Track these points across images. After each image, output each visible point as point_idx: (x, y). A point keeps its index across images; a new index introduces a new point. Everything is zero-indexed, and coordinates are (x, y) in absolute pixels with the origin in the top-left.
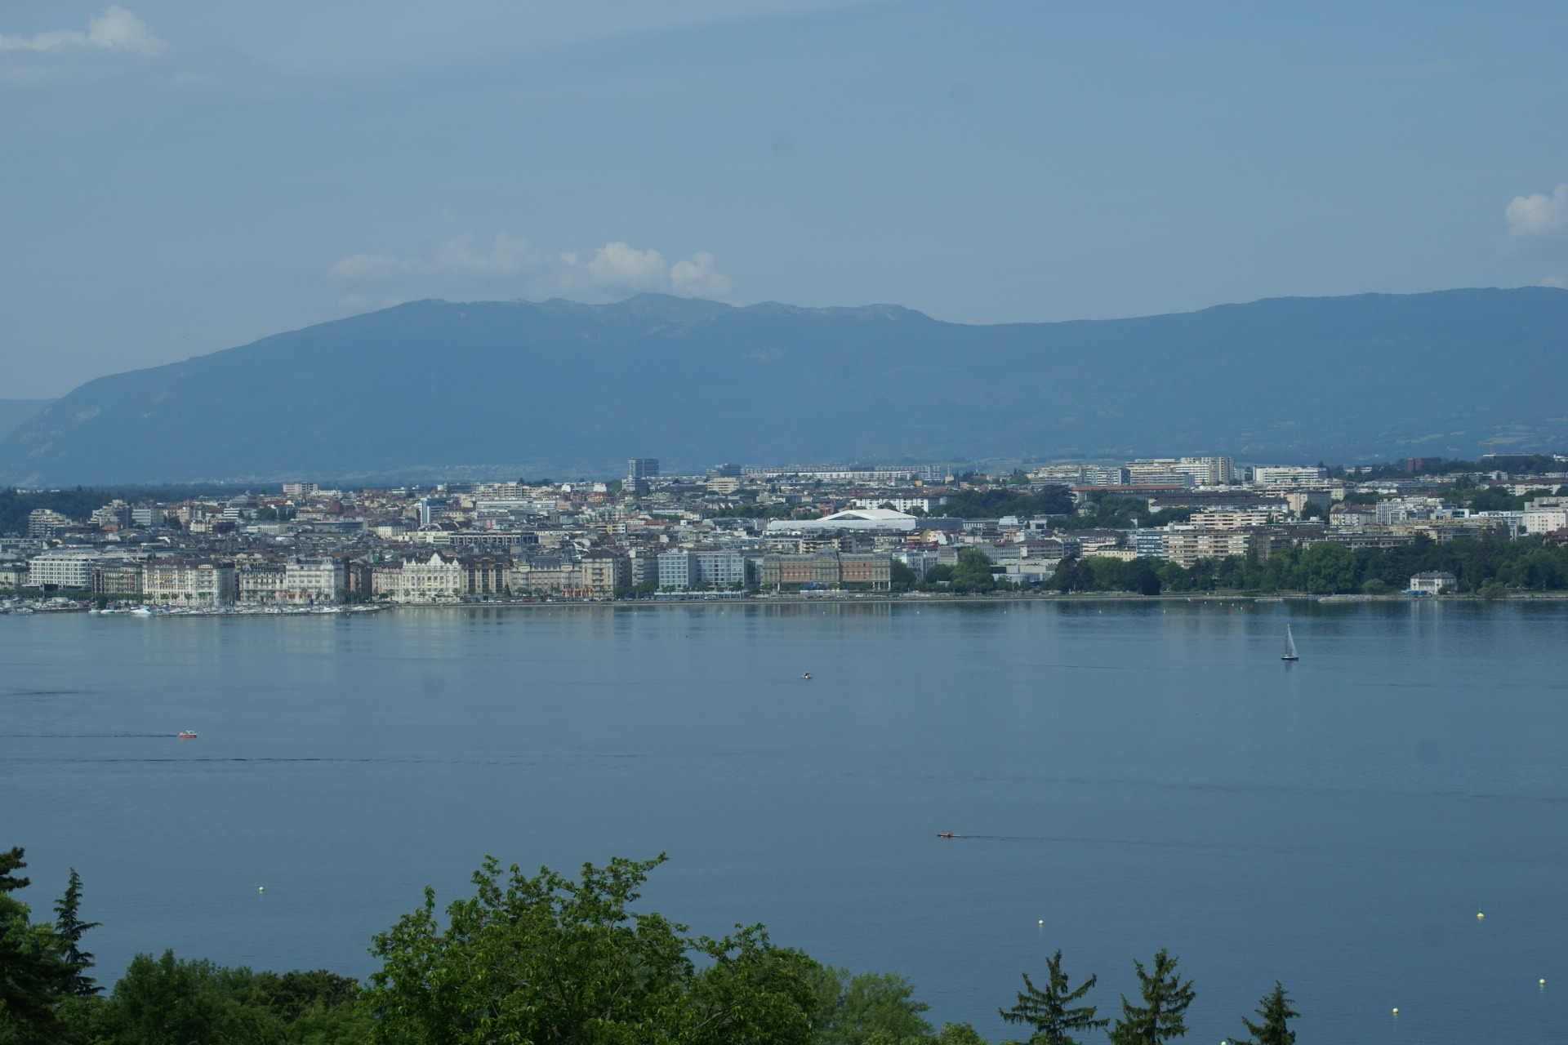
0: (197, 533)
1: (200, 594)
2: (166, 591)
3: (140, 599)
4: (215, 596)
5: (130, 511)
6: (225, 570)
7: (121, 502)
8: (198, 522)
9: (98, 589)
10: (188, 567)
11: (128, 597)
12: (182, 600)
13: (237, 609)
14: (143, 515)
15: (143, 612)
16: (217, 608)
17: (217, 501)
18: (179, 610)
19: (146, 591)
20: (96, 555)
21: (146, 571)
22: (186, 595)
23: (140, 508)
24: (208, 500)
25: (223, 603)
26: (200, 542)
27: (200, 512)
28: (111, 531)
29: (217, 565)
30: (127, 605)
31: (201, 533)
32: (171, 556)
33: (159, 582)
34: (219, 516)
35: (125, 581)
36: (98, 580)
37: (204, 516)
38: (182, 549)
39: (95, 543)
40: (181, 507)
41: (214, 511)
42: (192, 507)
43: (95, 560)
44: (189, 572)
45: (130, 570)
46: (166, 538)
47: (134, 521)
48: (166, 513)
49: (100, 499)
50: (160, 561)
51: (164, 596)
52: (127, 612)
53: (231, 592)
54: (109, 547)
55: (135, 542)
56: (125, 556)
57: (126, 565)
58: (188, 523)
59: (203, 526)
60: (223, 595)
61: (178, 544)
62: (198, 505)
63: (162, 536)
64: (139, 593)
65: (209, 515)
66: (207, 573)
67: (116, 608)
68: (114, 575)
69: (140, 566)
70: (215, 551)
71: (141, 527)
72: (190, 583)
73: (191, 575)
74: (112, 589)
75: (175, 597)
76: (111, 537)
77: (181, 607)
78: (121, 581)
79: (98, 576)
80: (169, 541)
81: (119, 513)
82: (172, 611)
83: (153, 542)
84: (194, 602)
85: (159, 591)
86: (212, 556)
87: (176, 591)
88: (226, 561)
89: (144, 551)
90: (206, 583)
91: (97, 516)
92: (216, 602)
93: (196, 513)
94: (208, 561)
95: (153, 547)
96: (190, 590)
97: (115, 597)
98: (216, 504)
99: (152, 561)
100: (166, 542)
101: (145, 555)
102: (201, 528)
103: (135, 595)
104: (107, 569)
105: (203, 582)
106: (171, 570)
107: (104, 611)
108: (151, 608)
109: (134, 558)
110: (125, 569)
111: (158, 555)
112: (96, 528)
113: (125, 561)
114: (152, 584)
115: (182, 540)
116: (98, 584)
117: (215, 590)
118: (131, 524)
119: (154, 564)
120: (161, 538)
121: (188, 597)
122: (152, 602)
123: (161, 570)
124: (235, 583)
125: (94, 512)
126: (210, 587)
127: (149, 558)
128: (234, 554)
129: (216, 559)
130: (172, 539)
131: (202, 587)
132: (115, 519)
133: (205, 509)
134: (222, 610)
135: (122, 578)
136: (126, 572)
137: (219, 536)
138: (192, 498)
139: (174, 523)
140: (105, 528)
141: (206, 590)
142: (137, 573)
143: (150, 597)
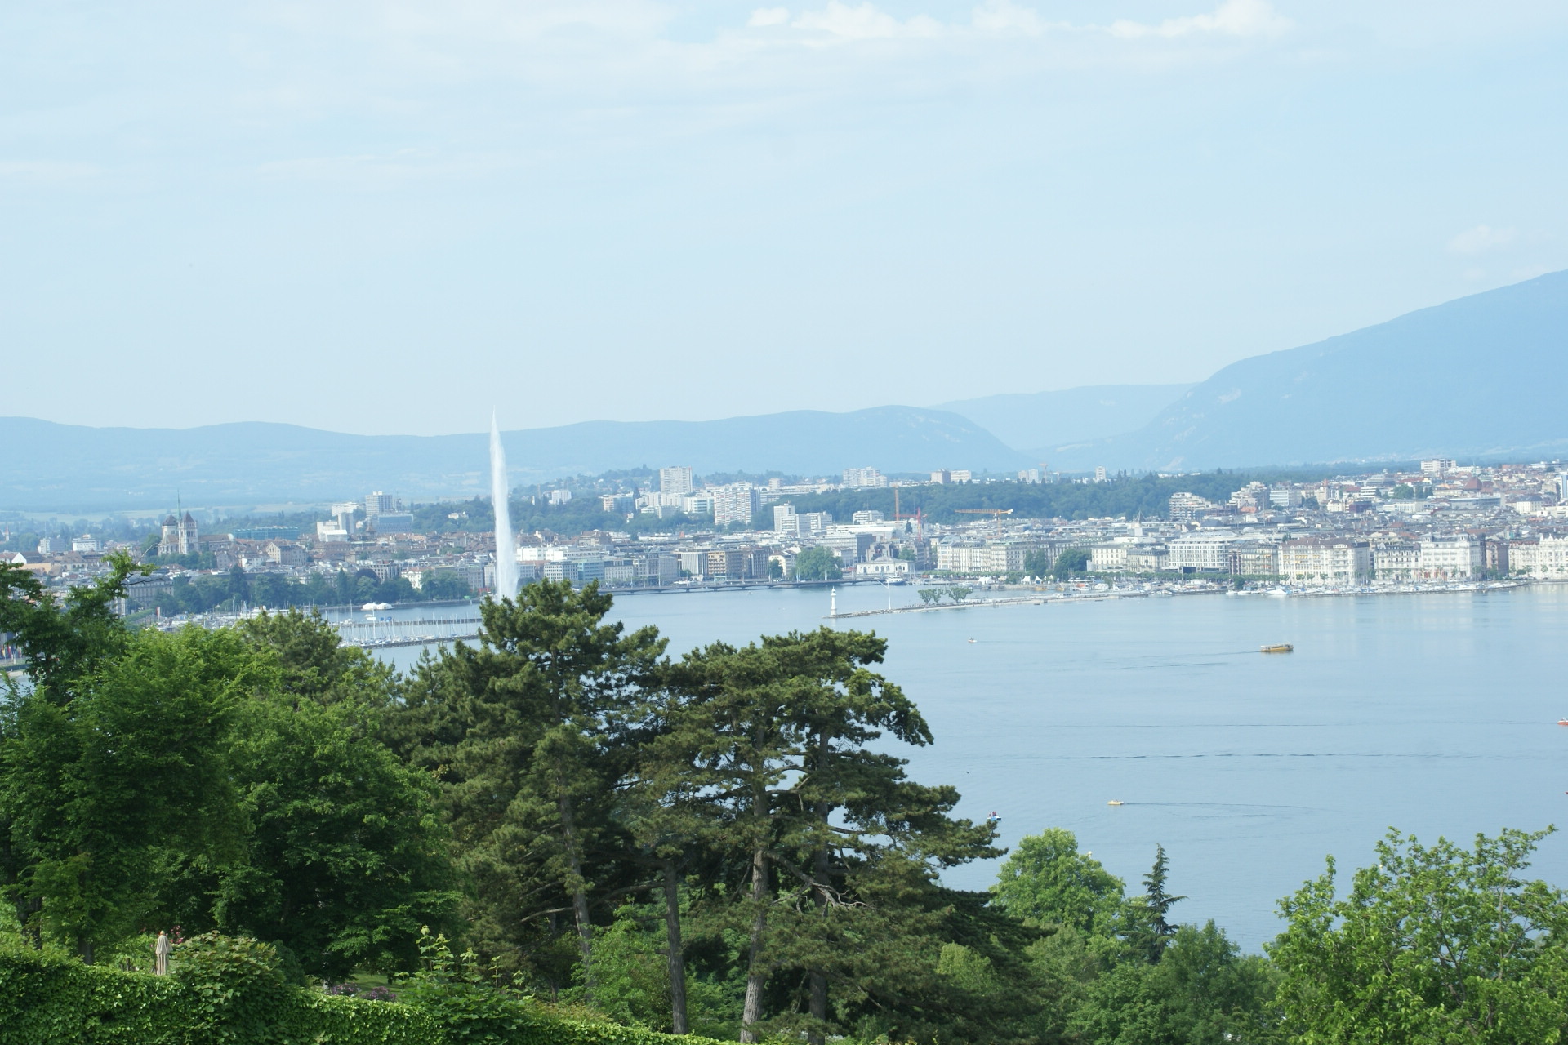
0: (1334, 513)
1: (1335, 574)
2: (1301, 572)
3: (1276, 579)
4: (1351, 575)
5: (1268, 493)
6: (1360, 549)
7: (1258, 484)
8: (1335, 502)
9: (1236, 571)
10: (1322, 547)
11: (1265, 578)
12: (1317, 580)
13: (1372, 588)
14: (1281, 496)
15: (1279, 593)
16: (1351, 585)
17: (1355, 480)
18: (1315, 590)
19: (1282, 571)
20: (1233, 537)
21: (1282, 552)
22: (1321, 576)
23: (1278, 489)
24: (1346, 480)
25: (1359, 583)
26: (1337, 522)
27: (1337, 492)
28: (1249, 512)
29: (1352, 545)
30: (1263, 586)
31: (1338, 513)
32: (1306, 537)
33: (1294, 562)
34: (1356, 495)
35: (1261, 562)
36: (1235, 561)
37: (1341, 495)
38: (1318, 529)
39: (1233, 526)
40: (1318, 487)
41: (1351, 490)
42: (1329, 487)
43: (1232, 542)
44: (1324, 552)
45: (1267, 551)
46: (1303, 519)
47: (1272, 503)
48: (1303, 493)
49: (1238, 481)
50: (1296, 542)
51: (1300, 577)
52: (1264, 594)
53: (1366, 572)
54: (1246, 529)
55: (1271, 523)
56: (1260, 536)
57: (1262, 546)
58: (1325, 503)
59: (1340, 505)
60: (1359, 574)
61: (1314, 524)
62: (1336, 485)
63: (1300, 516)
64: (1276, 574)
65: (1346, 494)
66: (1341, 553)
67: (1253, 589)
68: (1251, 556)
69: (1276, 547)
70: (1351, 531)
71: (1280, 508)
72: (1325, 563)
73: (1326, 555)
74: (1248, 570)
75: (1311, 577)
76: (1249, 519)
77: (1317, 587)
78: (1257, 562)
79: (1235, 557)
80: (1305, 521)
81: (1256, 495)
82: (1308, 591)
83: (1290, 522)
84: (1330, 582)
85: (1294, 572)
86: (1347, 536)
87: (1311, 571)
88: (1361, 541)
89: (1279, 532)
90: (1342, 563)
91: (1237, 498)
92: (1352, 582)
93: (1334, 492)
94: (1343, 541)
95: (1290, 528)
96: (1329, 571)
97: (1251, 579)
98: (1353, 483)
99: (1287, 541)
100: (1303, 523)
101: (1281, 536)
102: (1338, 508)
103: (1271, 576)
104: (1244, 551)
105: (1338, 562)
106: (1307, 550)
107: (1241, 593)
108: (1287, 588)
109: (1270, 540)
110: (1261, 550)
111: (1294, 536)
112: (1235, 511)
113: (1261, 542)
114: (1288, 564)
115: (1318, 520)
116: (1235, 566)
117: (1351, 570)
118: (1269, 505)
119: (1289, 545)
120: (1297, 519)
121: (1324, 577)
122: (1288, 582)
123: (1296, 550)
124: (1370, 562)
125: (1233, 494)
126: (1345, 567)
127: (1285, 539)
128: (1369, 533)
129: (1351, 539)
130: (1308, 520)
131: (1338, 567)
132: (1253, 501)
133: (1342, 489)
134: (1358, 589)
135: (1259, 559)
136: (1262, 554)
137: (1355, 515)
138: (1330, 478)
139: (1312, 503)
140: (1244, 510)
141: (1342, 570)
142: (1273, 554)
143: (1286, 577)
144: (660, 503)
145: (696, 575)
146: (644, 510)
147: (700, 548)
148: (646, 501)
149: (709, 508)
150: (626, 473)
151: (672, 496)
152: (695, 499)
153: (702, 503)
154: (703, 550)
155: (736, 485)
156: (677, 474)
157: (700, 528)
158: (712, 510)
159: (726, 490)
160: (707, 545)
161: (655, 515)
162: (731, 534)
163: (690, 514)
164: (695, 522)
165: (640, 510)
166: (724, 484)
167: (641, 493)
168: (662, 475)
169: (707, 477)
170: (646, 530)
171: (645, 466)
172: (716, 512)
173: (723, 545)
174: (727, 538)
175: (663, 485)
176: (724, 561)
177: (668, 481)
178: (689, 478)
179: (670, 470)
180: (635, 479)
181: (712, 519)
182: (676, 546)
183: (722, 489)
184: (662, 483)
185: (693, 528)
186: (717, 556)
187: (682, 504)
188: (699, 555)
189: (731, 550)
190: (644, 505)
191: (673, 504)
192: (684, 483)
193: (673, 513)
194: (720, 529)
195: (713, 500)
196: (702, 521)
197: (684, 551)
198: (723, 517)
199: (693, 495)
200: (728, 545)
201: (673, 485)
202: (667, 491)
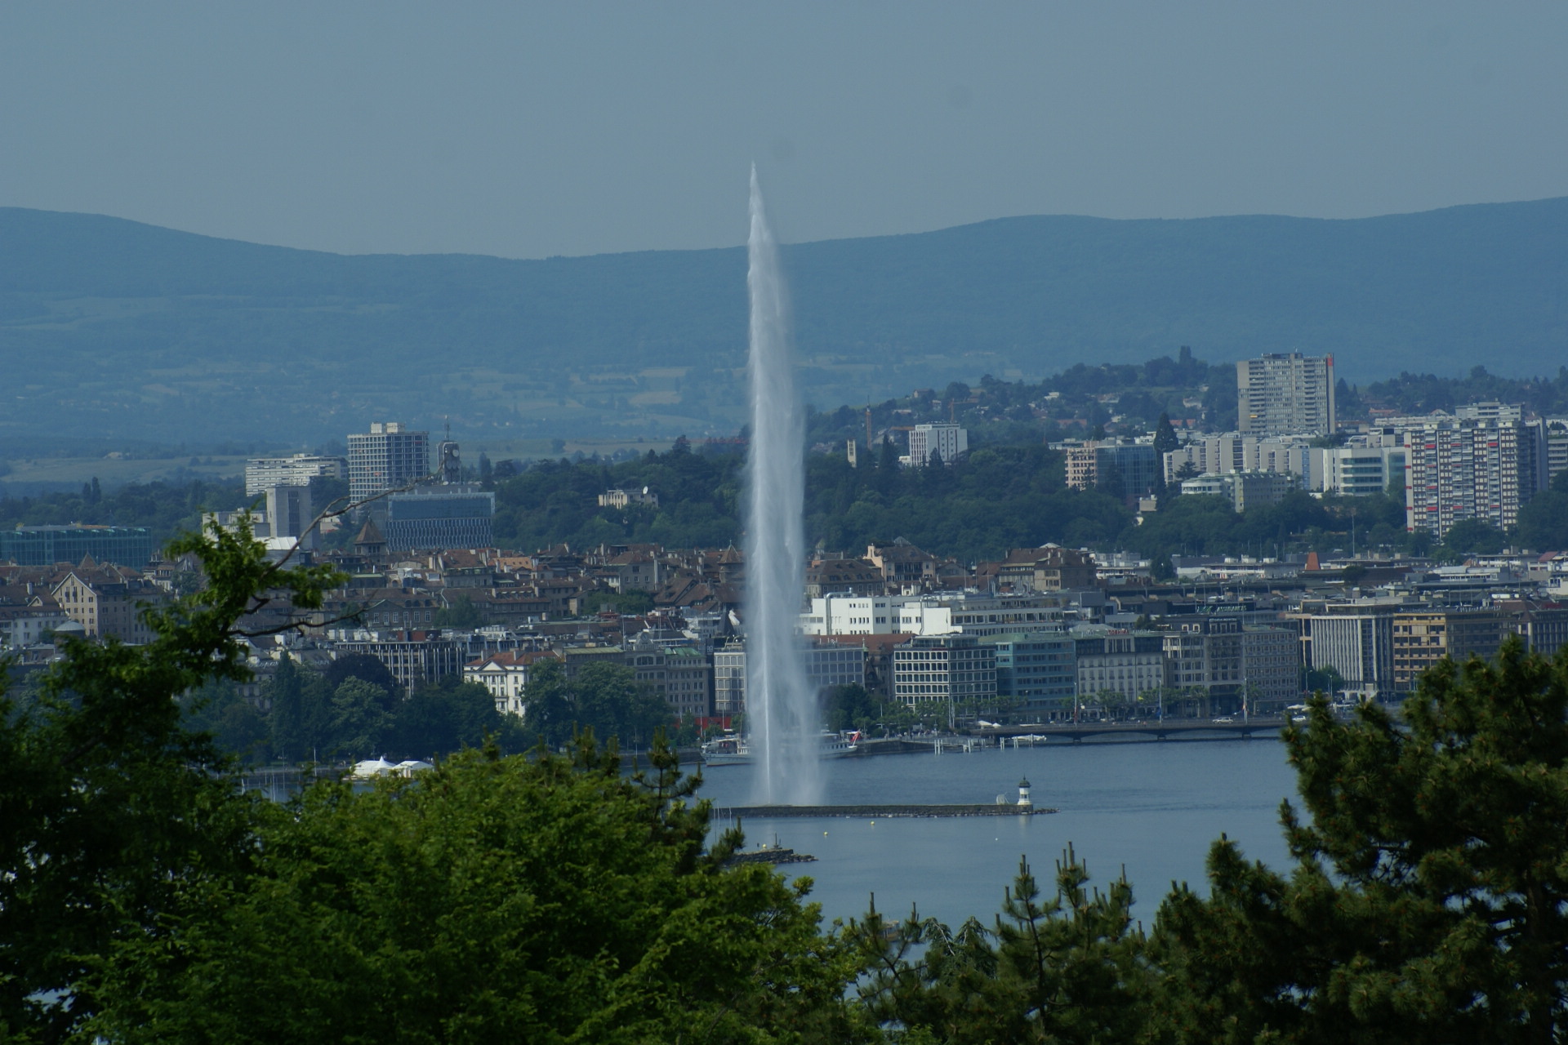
144: (1238, 465)
145: (1354, 684)
146: (1189, 486)
147: (1365, 602)
148: (1196, 459)
149: (1387, 482)
150: (1129, 374)
151: (1275, 444)
152: (1346, 453)
153: (1364, 468)
154: (1376, 610)
155: (1471, 412)
156: (1288, 379)
157: (1363, 545)
158: (1399, 486)
159: (1443, 426)
160: (1391, 594)
161: (1223, 502)
162: (1460, 562)
163: (1331, 497)
164: (1345, 524)
165: (1176, 487)
166: (1426, 410)
167: (1181, 435)
168: (1244, 380)
169: (1376, 389)
170: (1198, 548)
171: (1185, 352)
172: (1410, 494)
173: (1438, 595)
174: (1449, 572)
175: (1245, 411)
176: (1443, 642)
177: (1262, 397)
178: (1324, 390)
179: (1269, 366)
180: (1157, 392)
181: (1398, 514)
182: (1293, 595)
183: (1429, 425)
184: (1243, 404)
185: (1338, 542)
186: (1419, 629)
187: (1306, 465)
188: (1366, 625)
189: (1465, 609)
190: (1188, 472)
191: (1279, 468)
192: (1310, 404)
193: (1278, 498)
194: (1422, 544)
195: (1400, 458)
196: (1367, 521)
197: (1319, 610)
198: (1433, 510)
199: (1337, 441)
200: (1455, 593)
201: (1276, 411)
202: (1260, 429)
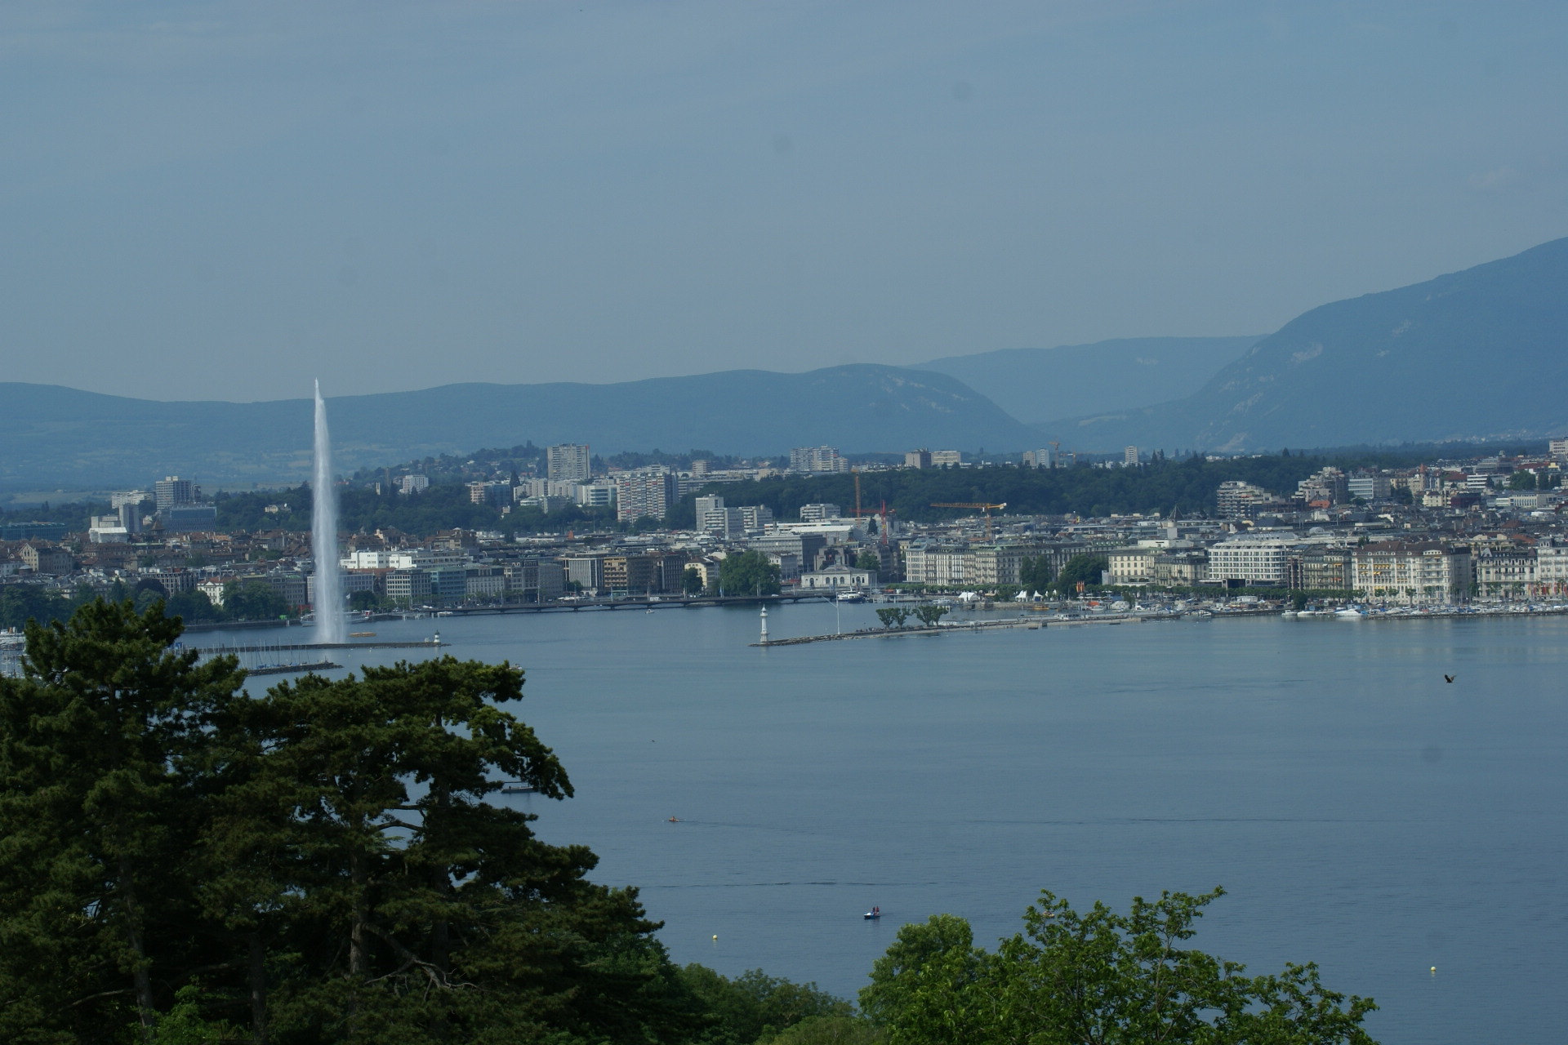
0: (1432, 508)
1: (1425, 589)
2: (1382, 586)
3: (1349, 596)
4: (1446, 591)
5: (1346, 481)
6: (1458, 556)
7: (1333, 469)
8: (1432, 494)
9: (1296, 585)
10: (1409, 553)
11: (1334, 594)
12: (1402, 597)
13: (1473, 608)
14: (1363, 486)
15: (1351, 613)
16: (1446, 603)
17: (1461, 465)
18: (1398, 609)
19: (1356, 585)
20: (1293, 540)
21: (1356, 560)
22: (1407, 591)
23: (1360, 477)
24: (1449, 465)
25: (1455, 601)
26: (1433, 520)
27: (1438, 480)
28: (1319, 508)
29: (1448, 551)
30: (1331, 604)
31: (1437, 508)
32: (1389, 540)
33: (1373, 573)
34: (1462, 485)
35: (1330, 573)
36: (1296, 573)
37: (1442, 485)
38: (1407, 530)
39: (1296, 525)
40: (1412, 475)
41: (1455, 478)
42: (1427, 474)
43: (1291, 547)
44: (1412, 560)
45: (1336, 558)
46: (1388, 516)
47: (1352, 494)
48: (1393, 482)
49: (1309, 465)
50: (1375, 546)
51: (1379, 593)
52: (1331, 614)
53: (1465, 586)
54: (1314, 529)
55: (1347, 522)
56: (1330, 539)
57: (1330, 552)
58: (1421, 494)
59: (1440, 498)
60: (1456, 590)
61: (1403, 523)
62: (1436, 472)
63: (1385, 512)
64: (1348, 589)
65: (1448, 484)
66: (1434, 562)
67: (1317, 609)
68: (1316, 566)
69: (1348, 553)
70: (1452, 533)
71: (1360, 502)
72: (1412, 574)
73: (1414, 564)
74: (1314, 584)
75: (1394, 593)
76: (1317, 516)
77: (1401, 606)
78: (1324, 574)
79: (1296, 567)
80: (1392, 520)
81: (1329, 485)
82: (1389, 612)
83: (1371, 520)
84: (1416, 600)
85: (1374, 586)
86: (1443, 539)
87: (1395, 585)
88: (1460, 545)
89: (1355, 534)
90: (1434, 575)
91: (1305, 489)
92: (1447, 601)
93: (1433, 482)
94: (1435, 546)
95: (1369, 529)
96: (1413, 584)
97: (1316, 595)
98: (1459, 470)
99: (1364, 547)
100: (1389, 522)
101: (1356, 539)
102: (1437, 501)
103: (1341, 592)
104: (1307, 558)
105: (1429, 573)
106: (1389, 558)
107: (1301, 614)
108: (1362, 607)
109: (1342, 544)
110: (1329, 558)
111: (1372, 538)
112: (1303, 506)
113: (1329, 547)
114: (1364, 577)
115: (1408, 518)
116: (1296, 578)
117: (1445, 584)
118: (1346, 497)
119: (1366, 550)
120: (1381, 516)
121: (1411, 592)
122: (1364, 599)
123: (1375, 558)
124: (1471, 573)
125: (1301, 483)
126: (1439, 580)
127: (1361, 543)
128: (1473, 535)
129: (1447, 543)
130: (1396, 517)
131: (1429, 580)
132: (1325, 492)
133: (1445, 476)
134: (1454, 609)
135: (1326, 569)
136: (1331, 562)
137: (1457, 511)
138: (1432, 461)
139: (1403, 496)
140: (1313, 504)
141: (1434, 584)
142: (1345, 563)
143: (1361, 593)
144: (546, 493)
145: (587, 588)
146: (523, 502)
147: (594, 553)
148: (528, 490)
149: (610, 500)
150: (505, 453)
151: (562, 483)
152: (592, 487)
153: (600, 494)
154: (597, 556)
155: (649, 469)
156: (570, 455)
157: (598, 526)
158: (615, 501)
159: (633, 475)
160: (604, 549)
161: (538, 509)
162: (637, 534)
163: (585, 507)
164: (590, 518)
165: (518, 503)
166: (634, 467)
167: (522, 479)
168: (550, 455)
169: (612, 459)
170: (527, 529)
171: (529, 443)
172: (619, 505)
173: (624, 549)
174: (631, 539)
175: (551, 470)
176: (625, 569)
177: (558, 465)
178: (585, 460)
179: (561, 449)
180: (517, 460)
181: (614, 513)
182: (562, 550)
183: (627, 475)
184: (550, 466)
185: (586, 527)
186: (615, 564)
187: (576, 493)
188: (593, 562)
189: (634, 555)
190: (524, 496)
191: (564, 494)
192: (579, 465)
193: (562, 507)
194: (625, 528)
195: (615, 489)
196: (600, 517)
197: (573, 556)
198: (629, 512)
199: (589, 482)
200: (631, 548)
201: (565, 469)
202: (557, 477)
